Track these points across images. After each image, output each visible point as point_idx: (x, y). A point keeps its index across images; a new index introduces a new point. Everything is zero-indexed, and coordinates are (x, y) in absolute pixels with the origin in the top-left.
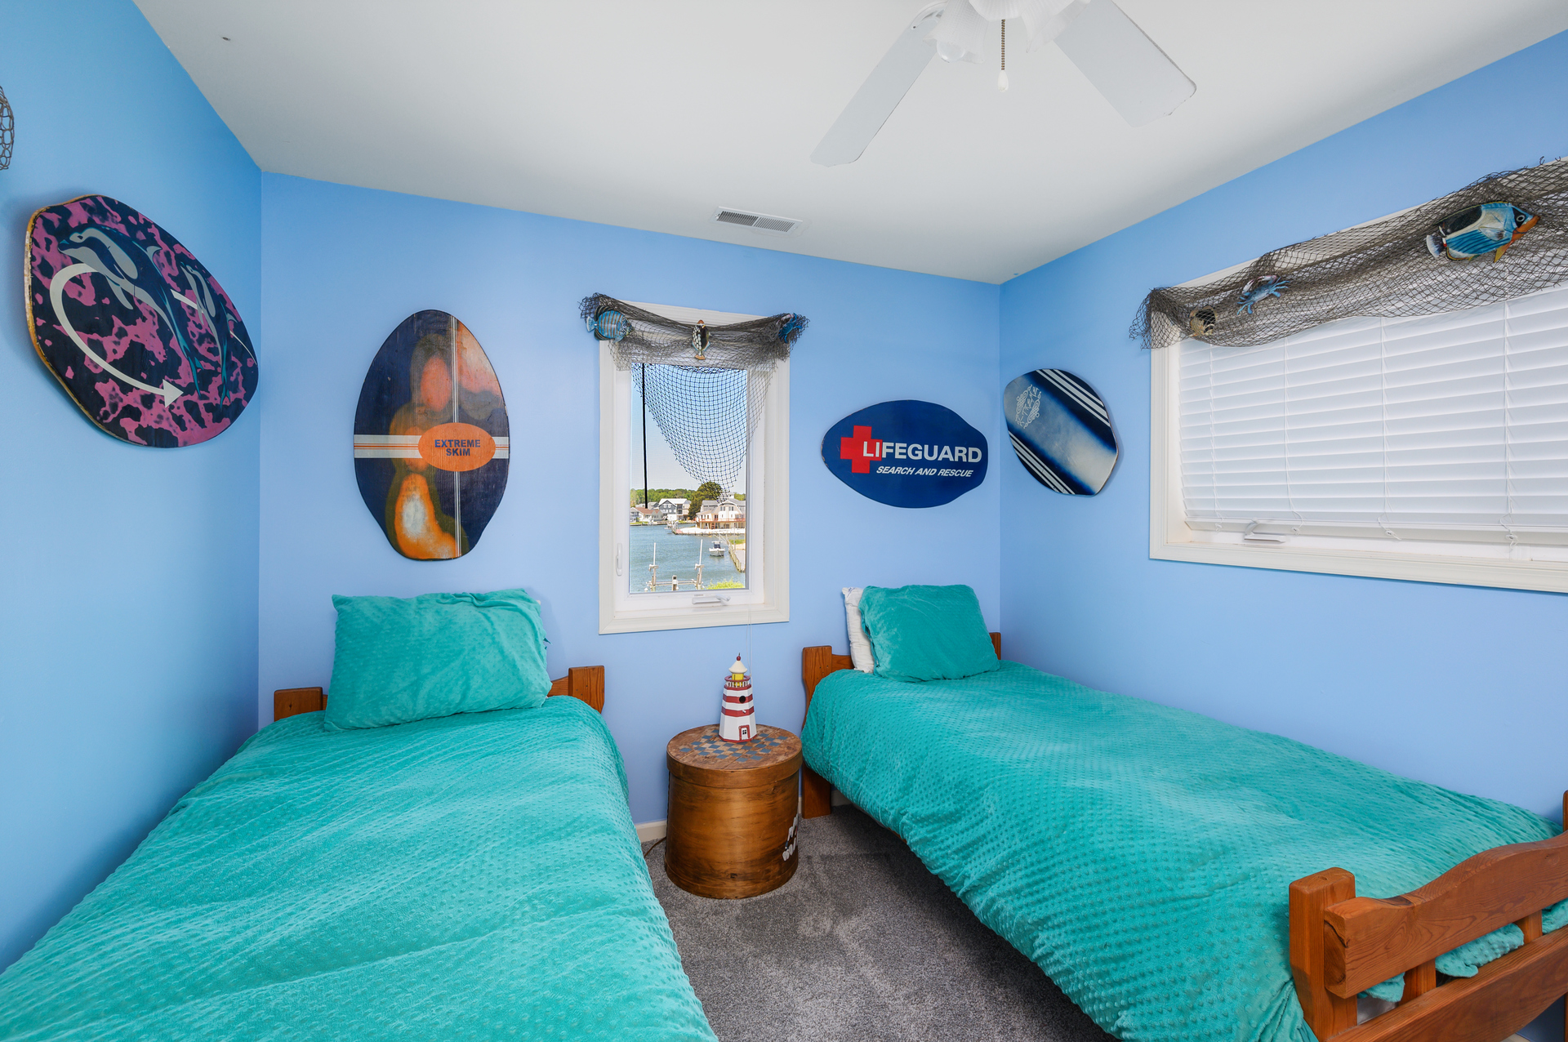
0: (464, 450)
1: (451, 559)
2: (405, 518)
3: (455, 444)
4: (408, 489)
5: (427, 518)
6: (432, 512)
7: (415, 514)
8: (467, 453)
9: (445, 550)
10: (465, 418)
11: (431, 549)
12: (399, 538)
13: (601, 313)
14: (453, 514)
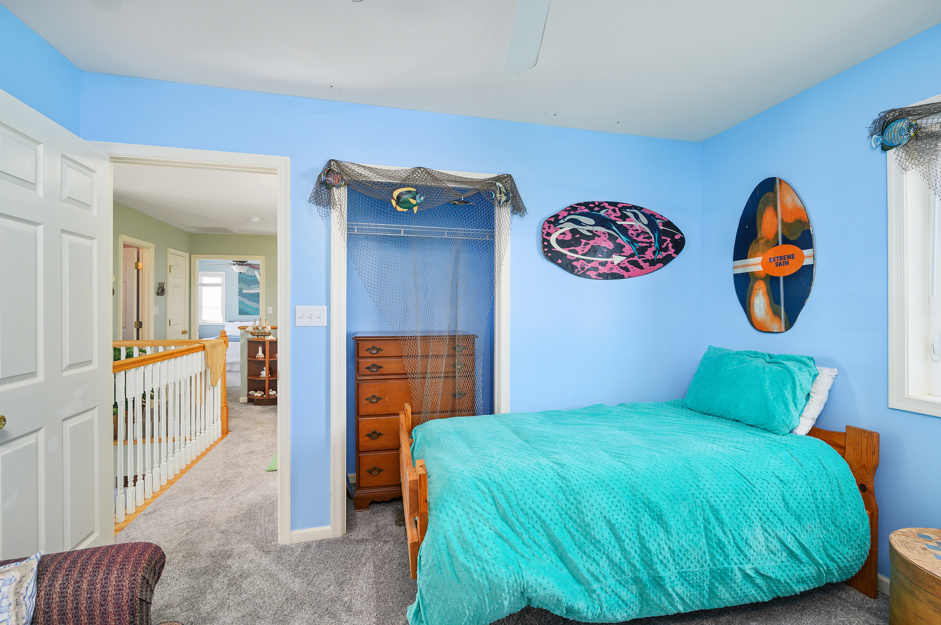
0: (785, 262)
1: (778, 332)
2: (755, 306)
3: (780, 258)
4: (756, 289)
5: (766, 306)
6: (769, 303)
7: (760, 302)
8: (787, 263)
9: (776, 326)
10: (786, 241)
11: (768, 326)
12: (752, 318)
13: (886, 127)
14: (779, 304)
